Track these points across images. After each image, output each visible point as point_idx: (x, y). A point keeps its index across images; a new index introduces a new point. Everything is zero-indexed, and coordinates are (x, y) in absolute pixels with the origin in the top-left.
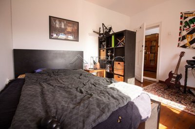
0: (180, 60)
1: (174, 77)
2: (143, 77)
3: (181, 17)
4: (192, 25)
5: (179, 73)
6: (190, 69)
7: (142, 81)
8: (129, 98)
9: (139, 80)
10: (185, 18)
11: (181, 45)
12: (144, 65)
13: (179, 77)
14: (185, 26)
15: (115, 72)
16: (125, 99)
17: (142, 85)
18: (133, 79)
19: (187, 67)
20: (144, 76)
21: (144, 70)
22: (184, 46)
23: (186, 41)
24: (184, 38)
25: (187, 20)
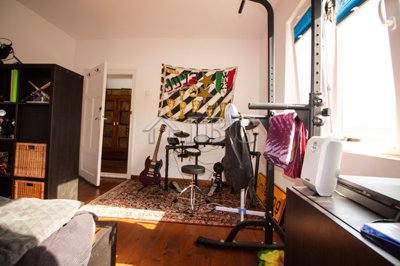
0: (160, 137)
1: (153, 167)
2: (99, 174)
3: (163, 70)
4: (174, 86)
5: (158, 160)
6: (171, 151)
7: (98, 184)
8: (33, 239)
9: (91, 181)
10: (167, 74)
11: (162, 114)
12: (103, 148)
13: (159, 164)
14: (167, 86)
15: (17, 172)
16: (15, 246)
17: (98, 192)
18: (74, 184)
19: (168, 148)
20: (102, 171)
21: (103, 159)
22: (165, 116)
23: (168, 109)
24: (165, 103)
25: (170, 77)
